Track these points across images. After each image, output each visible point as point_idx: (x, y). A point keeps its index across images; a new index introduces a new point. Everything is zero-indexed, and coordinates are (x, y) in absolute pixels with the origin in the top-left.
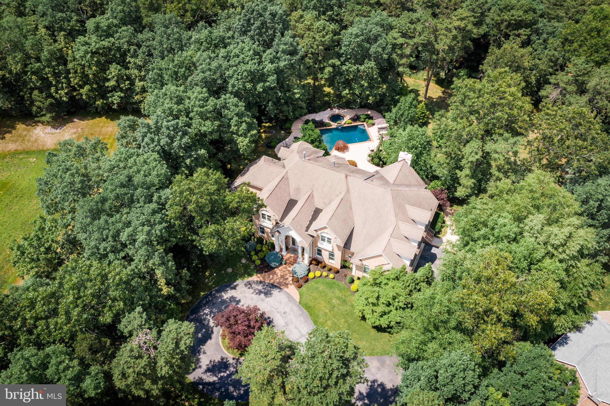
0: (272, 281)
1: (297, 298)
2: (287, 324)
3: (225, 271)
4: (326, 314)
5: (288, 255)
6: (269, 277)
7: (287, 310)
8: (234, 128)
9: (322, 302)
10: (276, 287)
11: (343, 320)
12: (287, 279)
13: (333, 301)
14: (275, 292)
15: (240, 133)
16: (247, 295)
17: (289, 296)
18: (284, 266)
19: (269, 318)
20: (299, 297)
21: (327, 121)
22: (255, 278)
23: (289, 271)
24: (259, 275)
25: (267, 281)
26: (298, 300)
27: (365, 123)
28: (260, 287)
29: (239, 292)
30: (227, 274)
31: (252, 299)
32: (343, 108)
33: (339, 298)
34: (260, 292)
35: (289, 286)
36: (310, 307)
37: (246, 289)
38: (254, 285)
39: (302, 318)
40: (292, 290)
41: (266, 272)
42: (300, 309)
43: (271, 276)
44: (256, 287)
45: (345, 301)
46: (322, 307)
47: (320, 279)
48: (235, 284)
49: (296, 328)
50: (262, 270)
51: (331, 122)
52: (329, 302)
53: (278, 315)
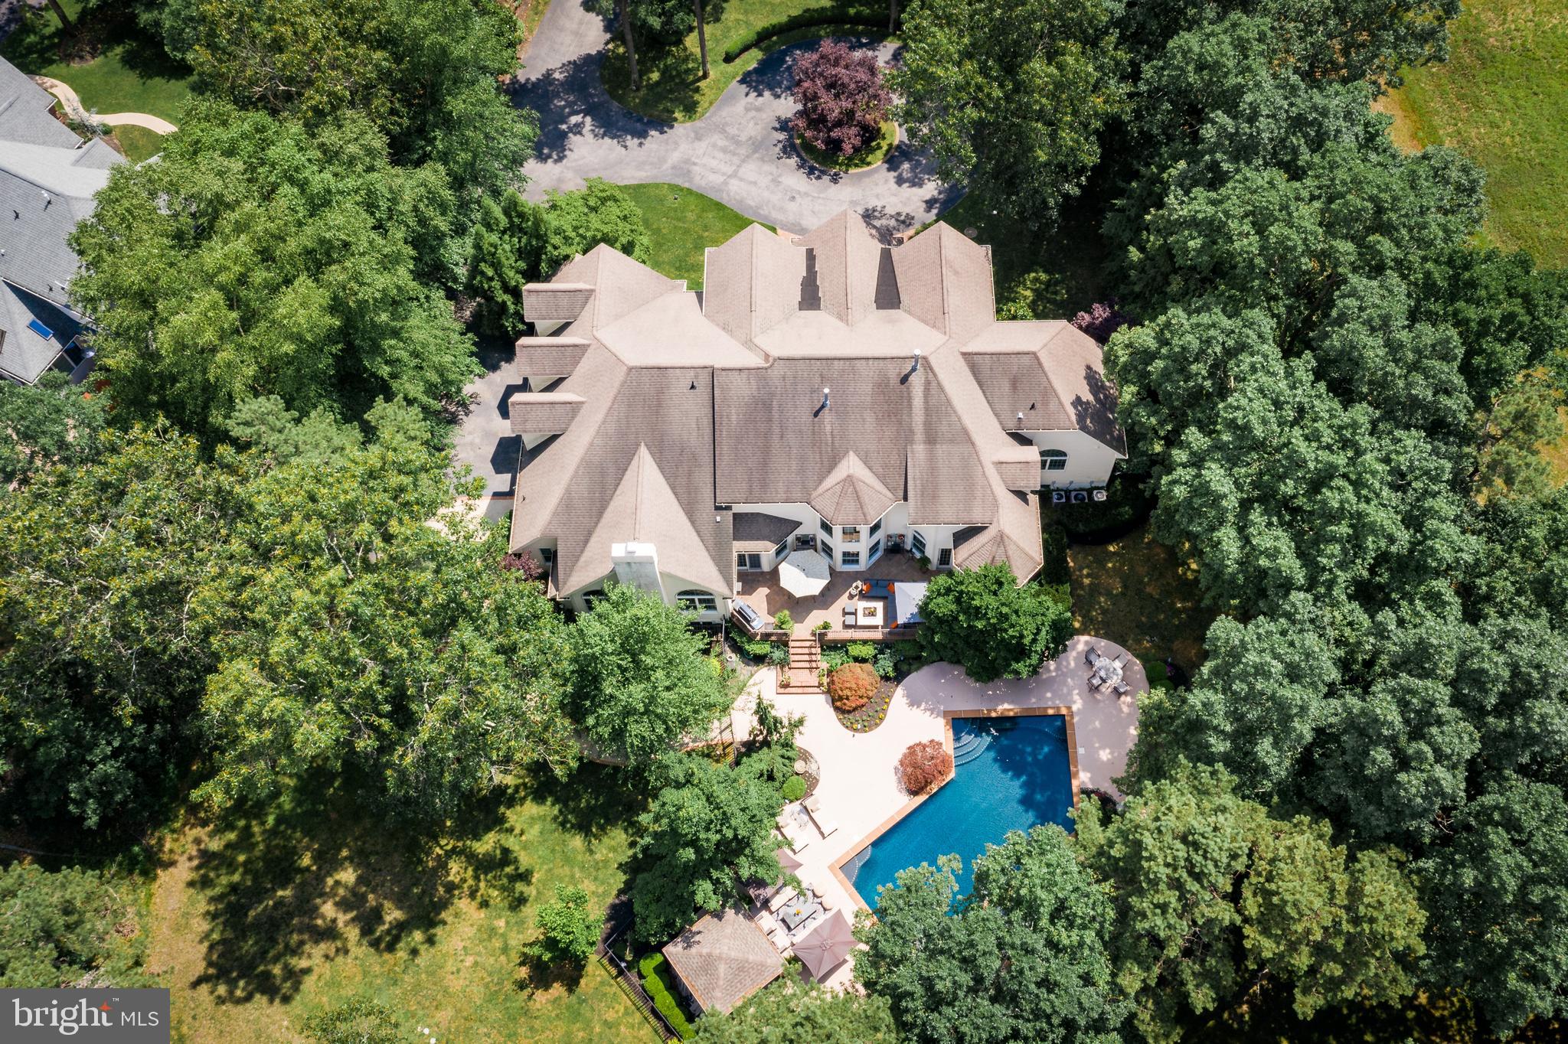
1: (782, 235)
2: (776, 181)
3: (977, 226)
4: (706, 228)
7: (792, 207)
16: (893, 200)
17: (802, 231)
19: (819, 178)
26: (779, 232)
28: (876, 224)
29: (913, 197)
30: (968, 224)
31: (877, 196)
34: (868, 214)
37: (905, 210)
38: (893, 223)
39: (753, 204)
42: (765, 218)
44: (884, 220)
49: (755, 183)
53: (802, 189)
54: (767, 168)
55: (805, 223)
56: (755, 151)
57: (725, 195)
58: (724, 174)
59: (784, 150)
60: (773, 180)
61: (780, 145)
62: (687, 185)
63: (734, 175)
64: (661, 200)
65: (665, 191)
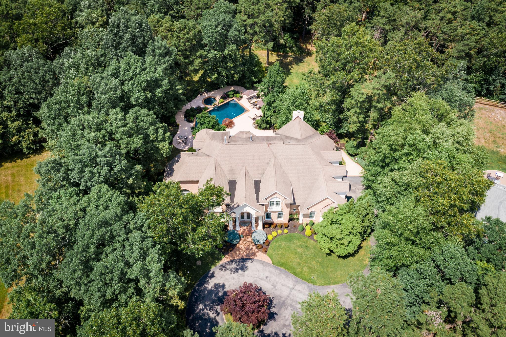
0: (241, 256)
1: (270, 261)
3: (196, 265)
4: (299, 263)
5: (242, 229)
6: (236, 254)
7: (267, 274)
8: (153, 137)
9: (291, 255)
10: (247, 259)
11: (314, 262)
12: (252, 249)
13: (298, 250)
14: (249, 264)
15: (159, 139)
16: (227, 277)
17: (262, 262)
18: (243, 239)
20: (270, 259)
21: (203, 106)
22: (225, 259)
23: (249, 242)
24: (227, 256)
25: (237, 258)
26: (271, 262)
27: (234, 98)
28: (234, 266)
29: (219, 278)
30: (198, 267)
31: (233, 278)
32: (210, 91)
33: (301, 246)
34: (237, 270)
35: (257, 254)
36: (283, 264)
37: (223, 272)
38: (228, 267)
39: (283, 275)
40: (260, 256)
41: (231, 251)
42: (277, 268)
43: (238, 252)
44: (231, 267)
45: (306, 246)
46: (293, 259)
47: (278, 237)
48: (211, 272)
49: (282, 285)
50: (228, 251)
51: (207, 106)
52: (296, 253)
53: (263, 281)
54: (277, 293)
55: (262, 266)
56: (284, 302)
57: (294, 279)
58: (295, 290)
59: (271, 302)
60: (275, 286)
61: (273, 305)
62: (310, 284)
63: (292, 289)
64: (318, 277)
65: (318, 282)
